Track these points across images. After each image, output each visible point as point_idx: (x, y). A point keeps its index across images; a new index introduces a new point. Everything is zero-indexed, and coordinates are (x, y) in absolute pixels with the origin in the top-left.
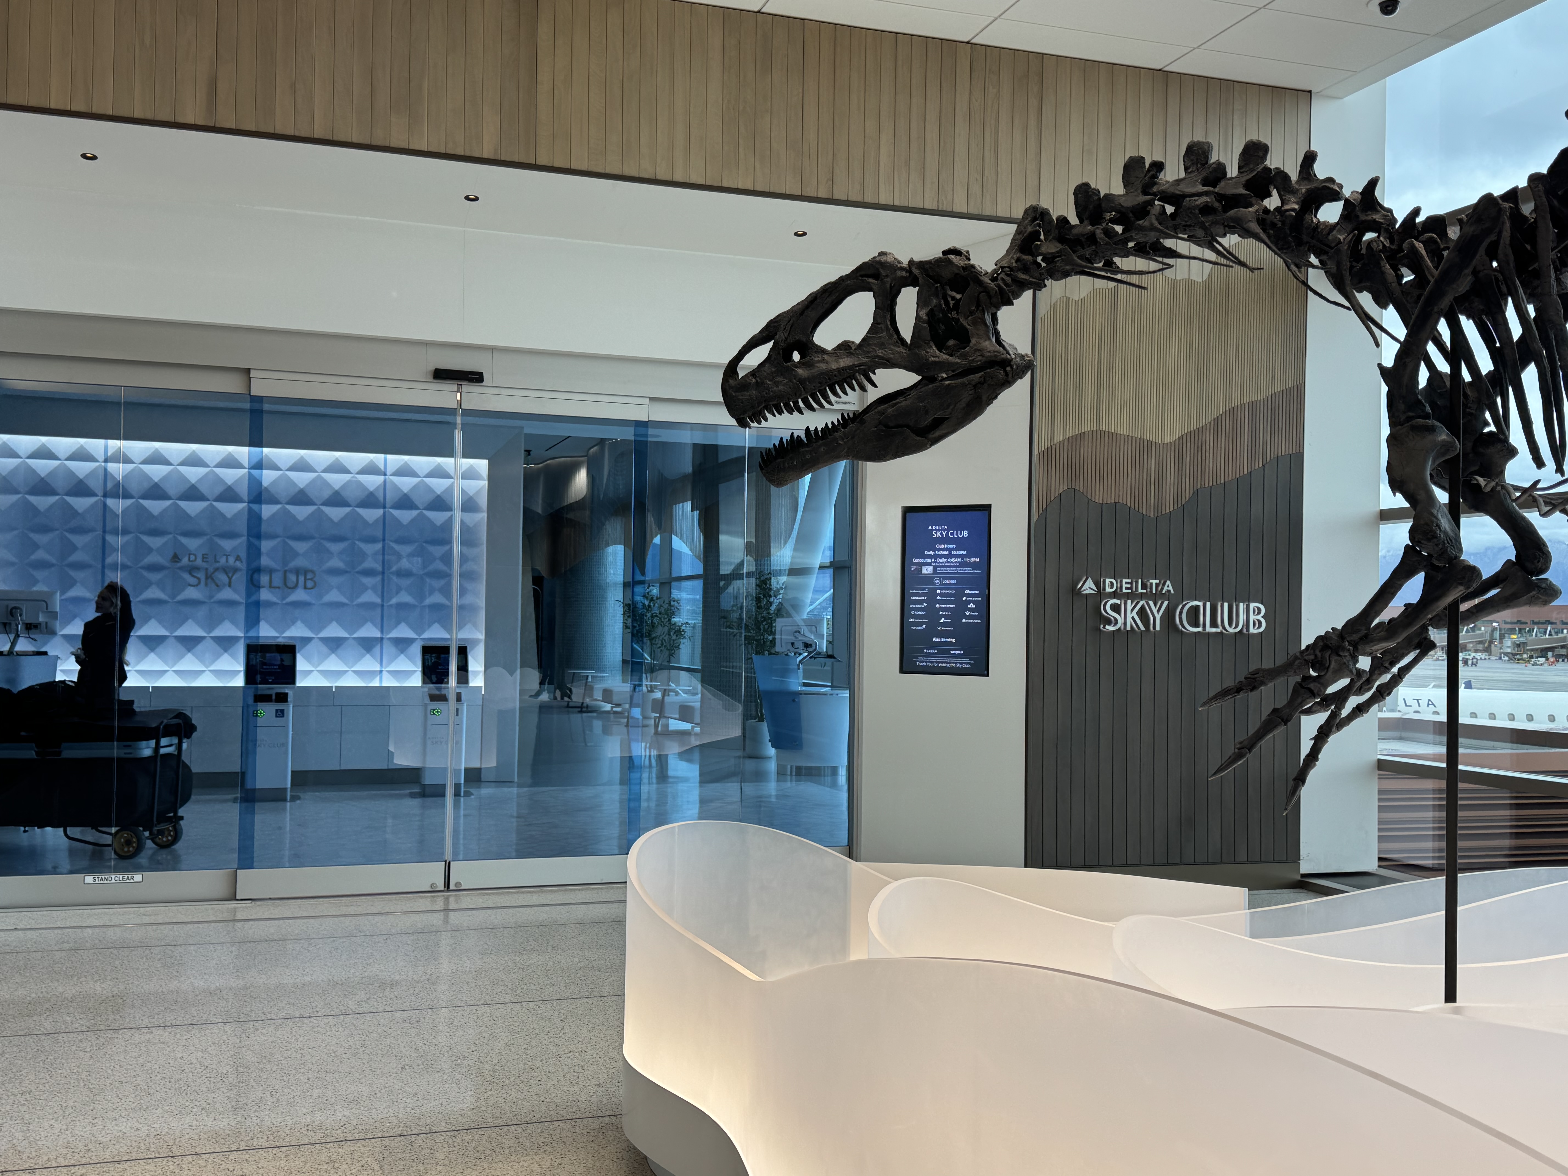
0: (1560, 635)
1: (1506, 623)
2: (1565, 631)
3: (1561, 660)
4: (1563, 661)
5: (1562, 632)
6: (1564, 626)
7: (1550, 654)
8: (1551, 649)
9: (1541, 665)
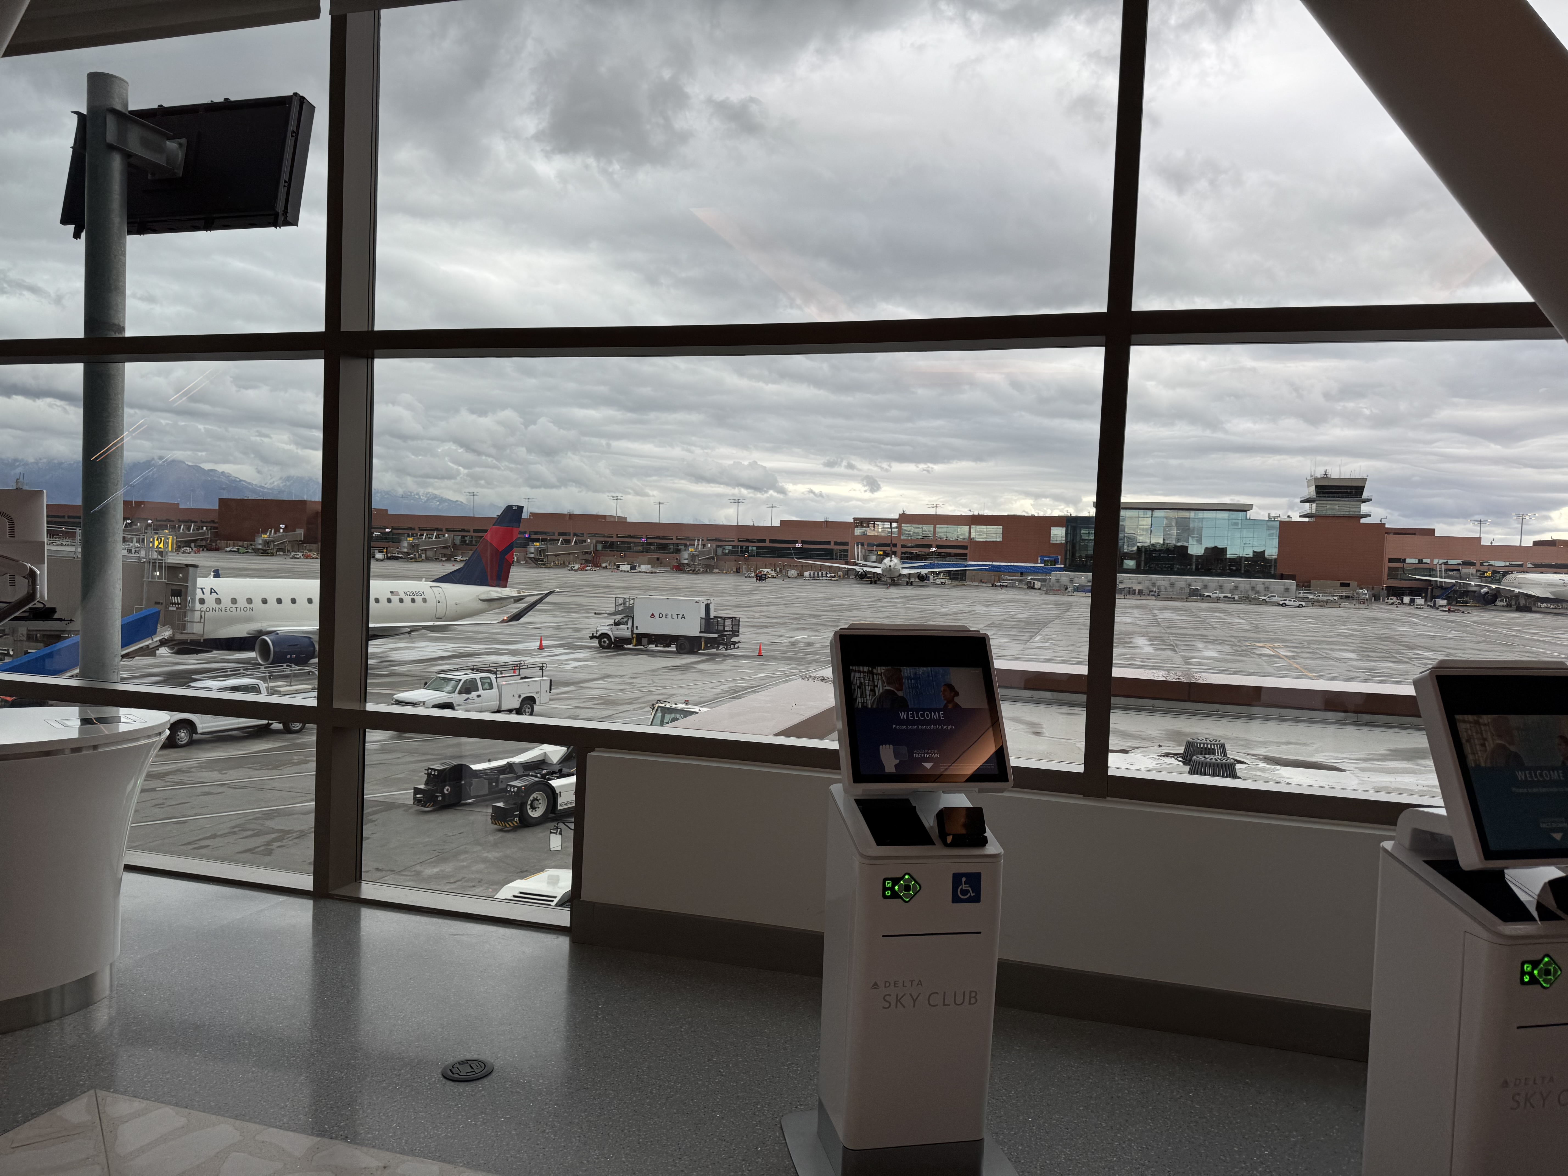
0: (201, 531)
1: (157, 521)
2: (205, 528)
3: (201, 549)
4: (203, 550)
5: (202, 529)
6: (203, 524)
7: (193, 545)
8: (195, 541)
9: (189, 553)
